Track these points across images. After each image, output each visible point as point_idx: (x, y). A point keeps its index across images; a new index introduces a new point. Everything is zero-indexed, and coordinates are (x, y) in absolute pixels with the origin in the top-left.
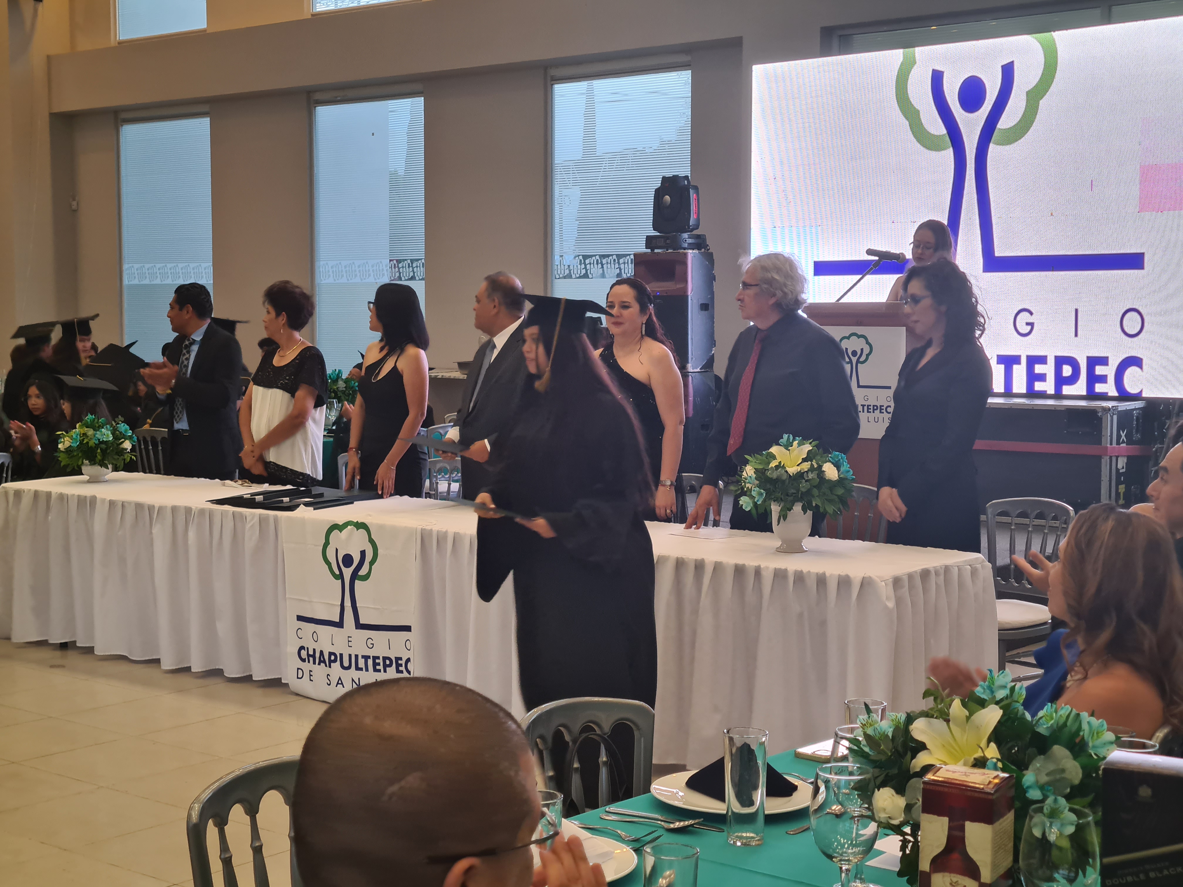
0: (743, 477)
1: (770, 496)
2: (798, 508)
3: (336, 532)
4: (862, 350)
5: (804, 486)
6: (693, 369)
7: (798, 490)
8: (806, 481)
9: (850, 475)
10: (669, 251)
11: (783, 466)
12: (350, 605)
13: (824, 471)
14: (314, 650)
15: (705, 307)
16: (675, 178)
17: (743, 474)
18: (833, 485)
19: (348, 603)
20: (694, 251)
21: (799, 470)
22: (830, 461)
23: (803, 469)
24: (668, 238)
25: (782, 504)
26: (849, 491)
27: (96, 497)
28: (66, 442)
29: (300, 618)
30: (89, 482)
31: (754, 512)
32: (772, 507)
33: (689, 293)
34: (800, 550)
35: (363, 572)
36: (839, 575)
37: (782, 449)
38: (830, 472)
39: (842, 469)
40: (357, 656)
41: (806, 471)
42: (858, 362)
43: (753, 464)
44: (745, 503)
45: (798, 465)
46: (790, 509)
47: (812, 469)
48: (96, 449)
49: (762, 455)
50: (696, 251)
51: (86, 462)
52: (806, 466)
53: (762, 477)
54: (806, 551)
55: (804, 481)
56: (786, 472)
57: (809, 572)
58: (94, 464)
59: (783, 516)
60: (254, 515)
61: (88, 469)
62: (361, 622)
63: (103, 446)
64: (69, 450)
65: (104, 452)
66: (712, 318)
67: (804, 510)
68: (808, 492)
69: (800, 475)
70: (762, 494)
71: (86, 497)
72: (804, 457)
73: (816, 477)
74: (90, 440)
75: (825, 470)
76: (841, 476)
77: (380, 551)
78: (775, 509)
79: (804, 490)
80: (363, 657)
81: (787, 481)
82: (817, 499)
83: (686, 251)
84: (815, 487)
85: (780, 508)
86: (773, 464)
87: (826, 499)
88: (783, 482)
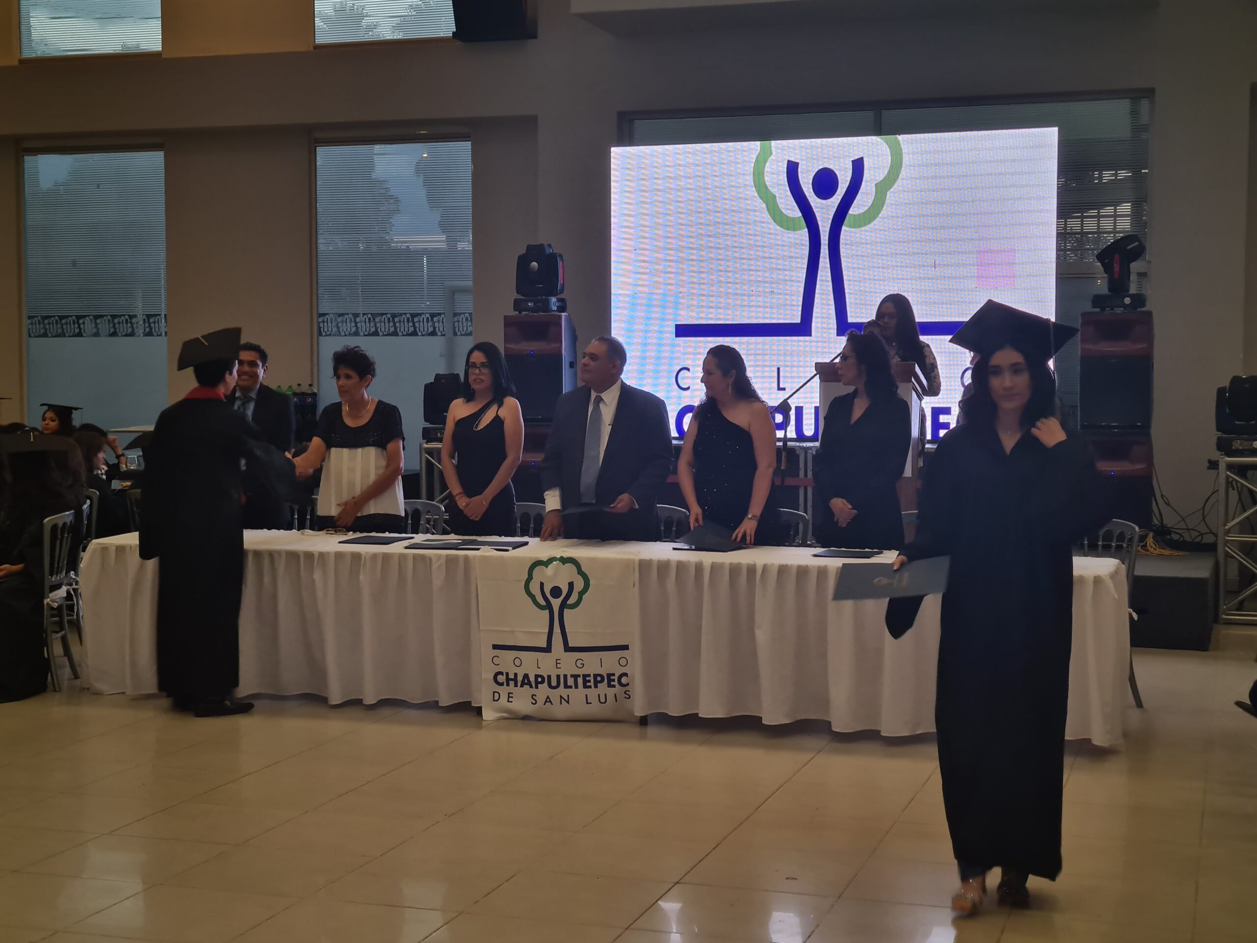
3: (540, 567)
12: (559, 631)
14: (515, 674)
19: (557, 628)
29: (497, 647)
35: (572, 601)
40: (565, 676)
62: (570, 646)
80: (573, 676)
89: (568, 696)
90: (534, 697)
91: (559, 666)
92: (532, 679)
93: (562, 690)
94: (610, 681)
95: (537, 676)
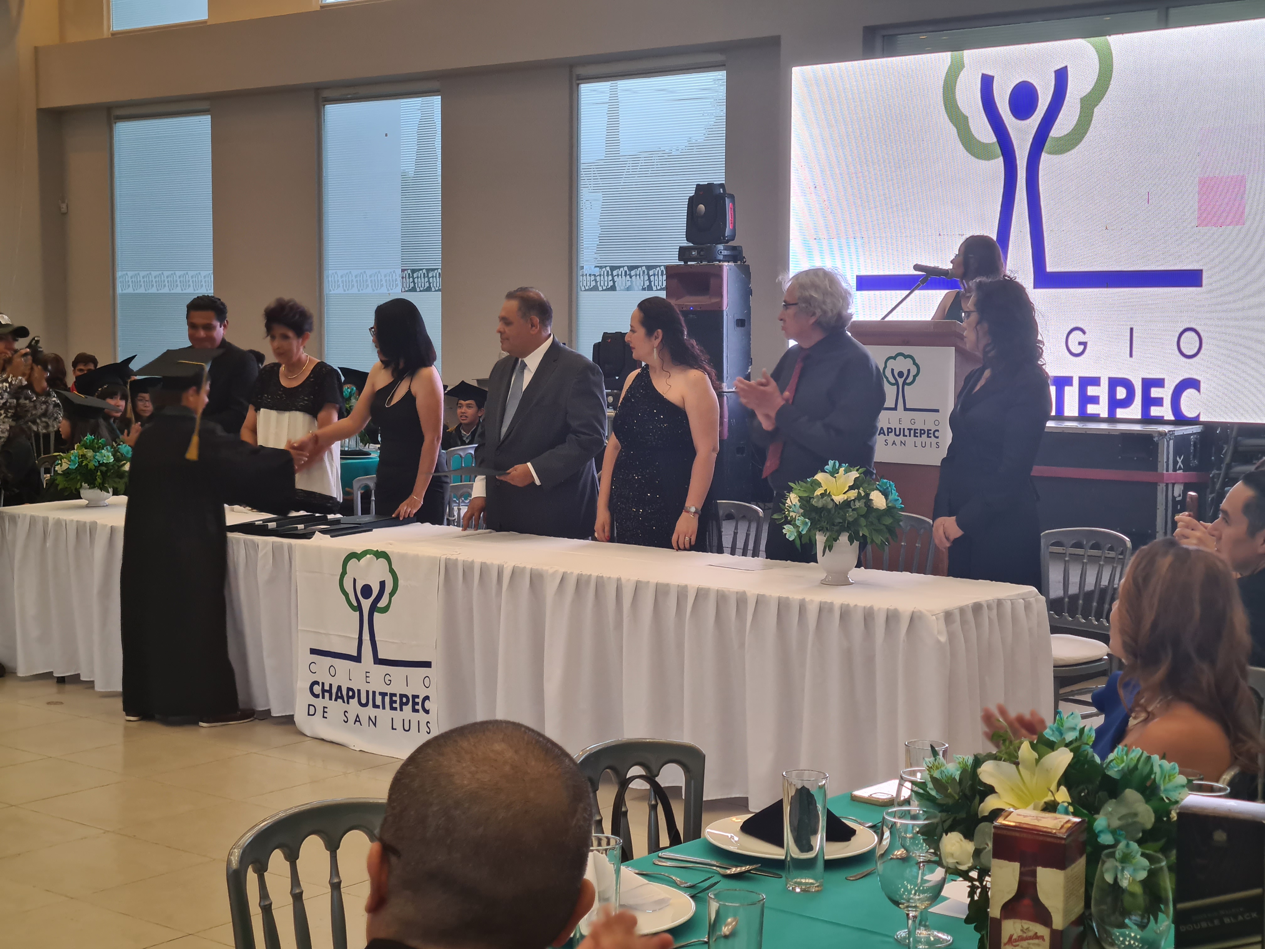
0: (786, 505)
1: (815, 525)
2: (844, 538)
3: (353, 561)
4: (909, 371)
5: (851, 515)
6: (728, 389)
7: (844, 519)
8: (853, 510)
9: (899, 504)
10: (704, 263)
11: (829, 495)
12: (369, 638)
13: (872, 500)
14: (331, 685)
15: (741, 323)
16: (710, 185)
17: (787, 501)
18: (881, 514)
19: (365, 636)
20: (730, 264)
21: (845, 498)
22: (877, 489)
23: (850, 497)
24: (702, 250)
25: (828, 534)
26: (897, 521)
27: (96, 523)
28: (64, 464)
29: (313, 651)
30: (87, 506)
31: (798, 542)
32: (817, 537)
33: (724, 308)
34: (846, 583)
35: (382, 604)
36: (888, 609)
37: (828, 475)
38: (878, 500)
39: (890, 497)
40: (374, 693)
41: (853, 500)
42: (904, 383)
43: (798, 491)
44: (789, 532)
45: (844, 494)
46: (836, 540)
47: (859, 497)
48: (96, 472)
49: (806, 482)
50: (731, 264)
51: (85, 485)
52: (853, 494)
53: (807, 506)
54: (852, 583)
55: (851, 509)
56: (832, 500)
57: (856, 605)
58: (94, 487)
59: (829, 546)
60: (266, 543)
61: (88, 493)
62: (379, 657)
63: (104, 468)
64: (67, 473)
65: (104, 474)
66: (748, 335)
67: (851, 540)
68: (856, 521)
69: (847, 504)
70: (807, 523)
71: (85, 523)
72: (852, 484)
73: (863, 506)
74: (89, 462)
75: (872, 498)
76: (890, 505)
77: (401, 582)
78: (820, 539)
79: (851, 519)
80: (380, 694)
81: (833, 510)
82: (865, 528)
83: (721, 263)
84: (862, 516)
85: (825, 538)
86: (818, 492)
87: (875, 530)
88: (829, 511)
89: (376, 717)
90: (346, 713)
91: (368, 680)
92: (344, 692)
93: (370, 711)
94: (415, 703)
95: (349, 689)
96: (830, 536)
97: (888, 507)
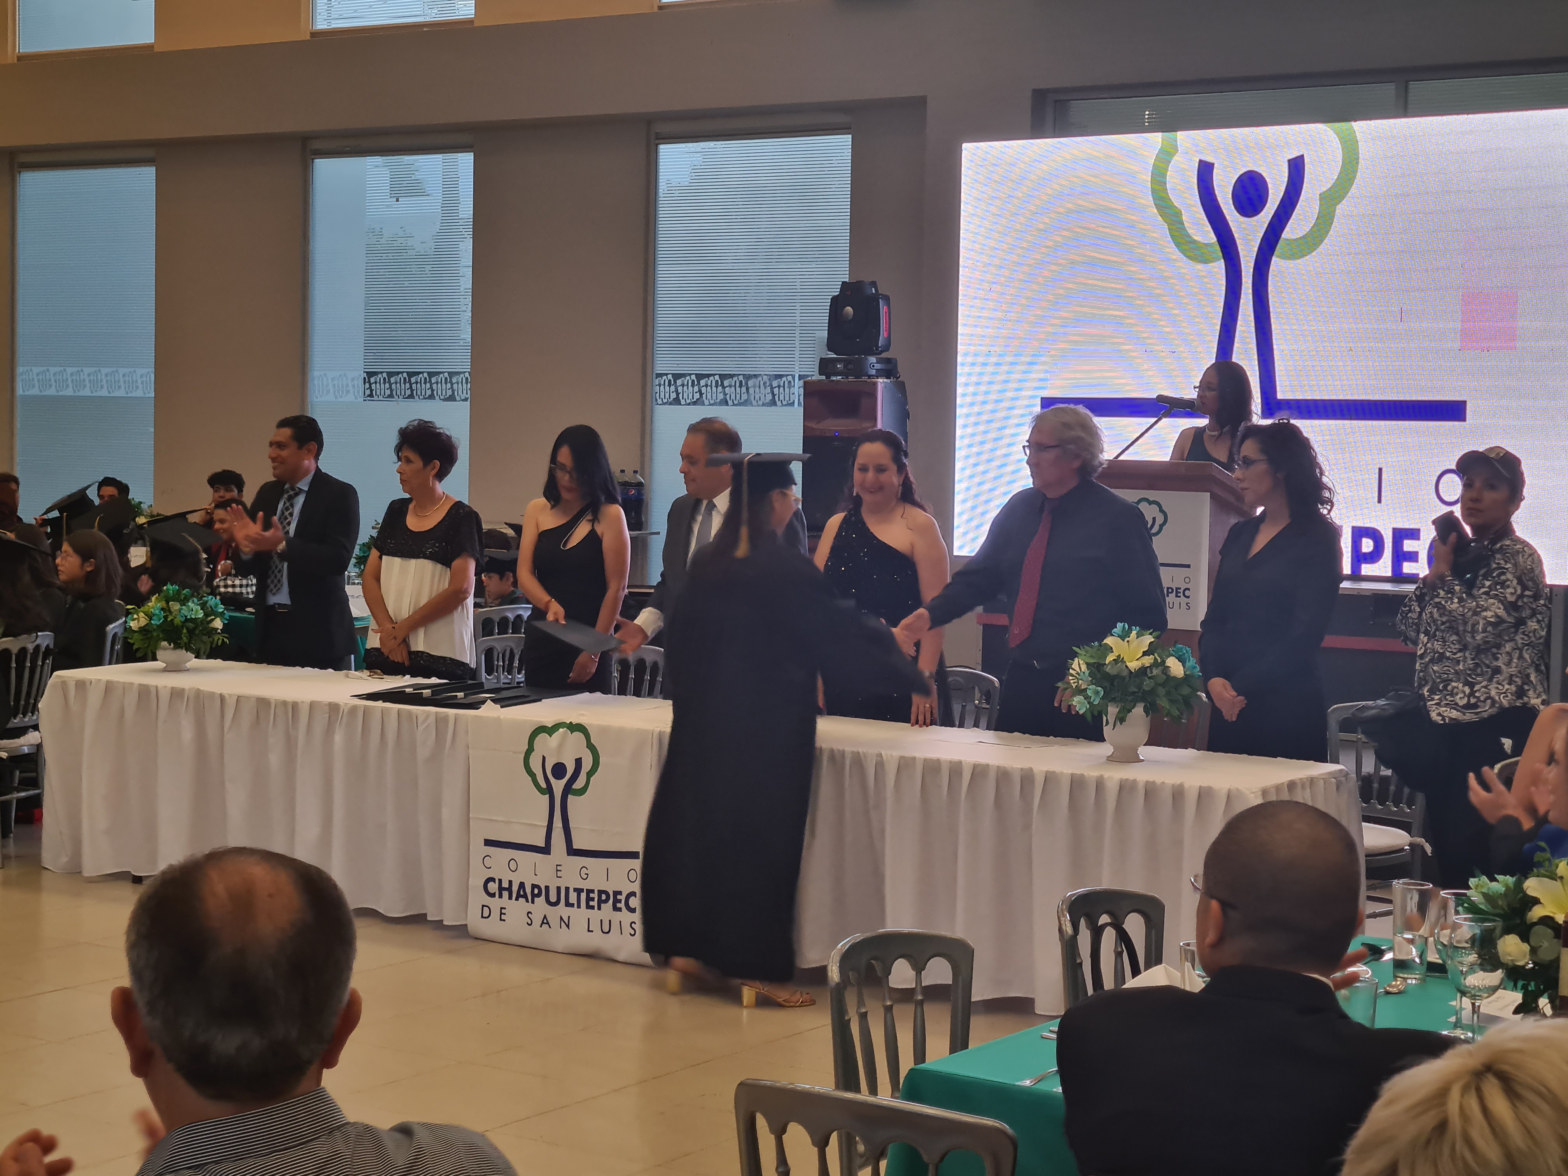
1: (1108, 697)
2: (1139, 710)
3: (542, 736)
4: (1154, 519)
5: (1147, 684)
7: (1140, 689)
8: (1150, 678)
10: (851, 379)
11: (1122, 661)
12: (561, 824)
13: (1168, 667)
14: (510, 882)
18: (1177, 683)
19: (558, 823)
21: (1141, 665)
22: (1175, 655)
23: (1146, 664)
25: (1121, 705)
26: (1195, 691)
28: (140, 619)
29: (488, 843)
30: (165, 670)
32: (1109, 708)
34: (1137, 760)
35: (579, 784)
36: (1199, 786)
37: (1118, 639)
38: (1176, 667)
39: (1188, 664)
40: (567, 889)
41: (1150, 667)
43: (1083, 657)
44: (1079, 704)
45: (1139, 659)
46: (1129, 711)
47: (1155, 664)
49: (1092, 647)
52: (1148, 661)
53: (1098, 673)
54: (1143, 760)
55: (1148, 678)
56: (1127, 666)
57: (1160, 783)
58: (175, 647)
59: (1120, 720)
60: (426, 714)
61: (166, 653)
63: (191, 625)
65: (191, 632)
67: (1146, 712)
68: (1152, 692)
69: (1143, 671)
70: (1097, 693)
72: (1146, 649)
73: (1160, 673)
75: (1169, 665)
76: (1187, 673)
77: (602, 759)
78: (1112, 711)
79: (1147, 689)
80: (575, 890)
81: (1128, 677)
82: (1164, 699)
83: (875, 379)
84: (1160, 685)
85: (1118, 710)
86: (1110, 658)
87: (1171, 701)
88: (1124, 678)
89: (569, 917)
90: (529, 915)
91: (559, 874)
92: (528, 890)
93: (562, 910)
95: (534, 886)
96: (1124, 707)
97: (1185, 675)
